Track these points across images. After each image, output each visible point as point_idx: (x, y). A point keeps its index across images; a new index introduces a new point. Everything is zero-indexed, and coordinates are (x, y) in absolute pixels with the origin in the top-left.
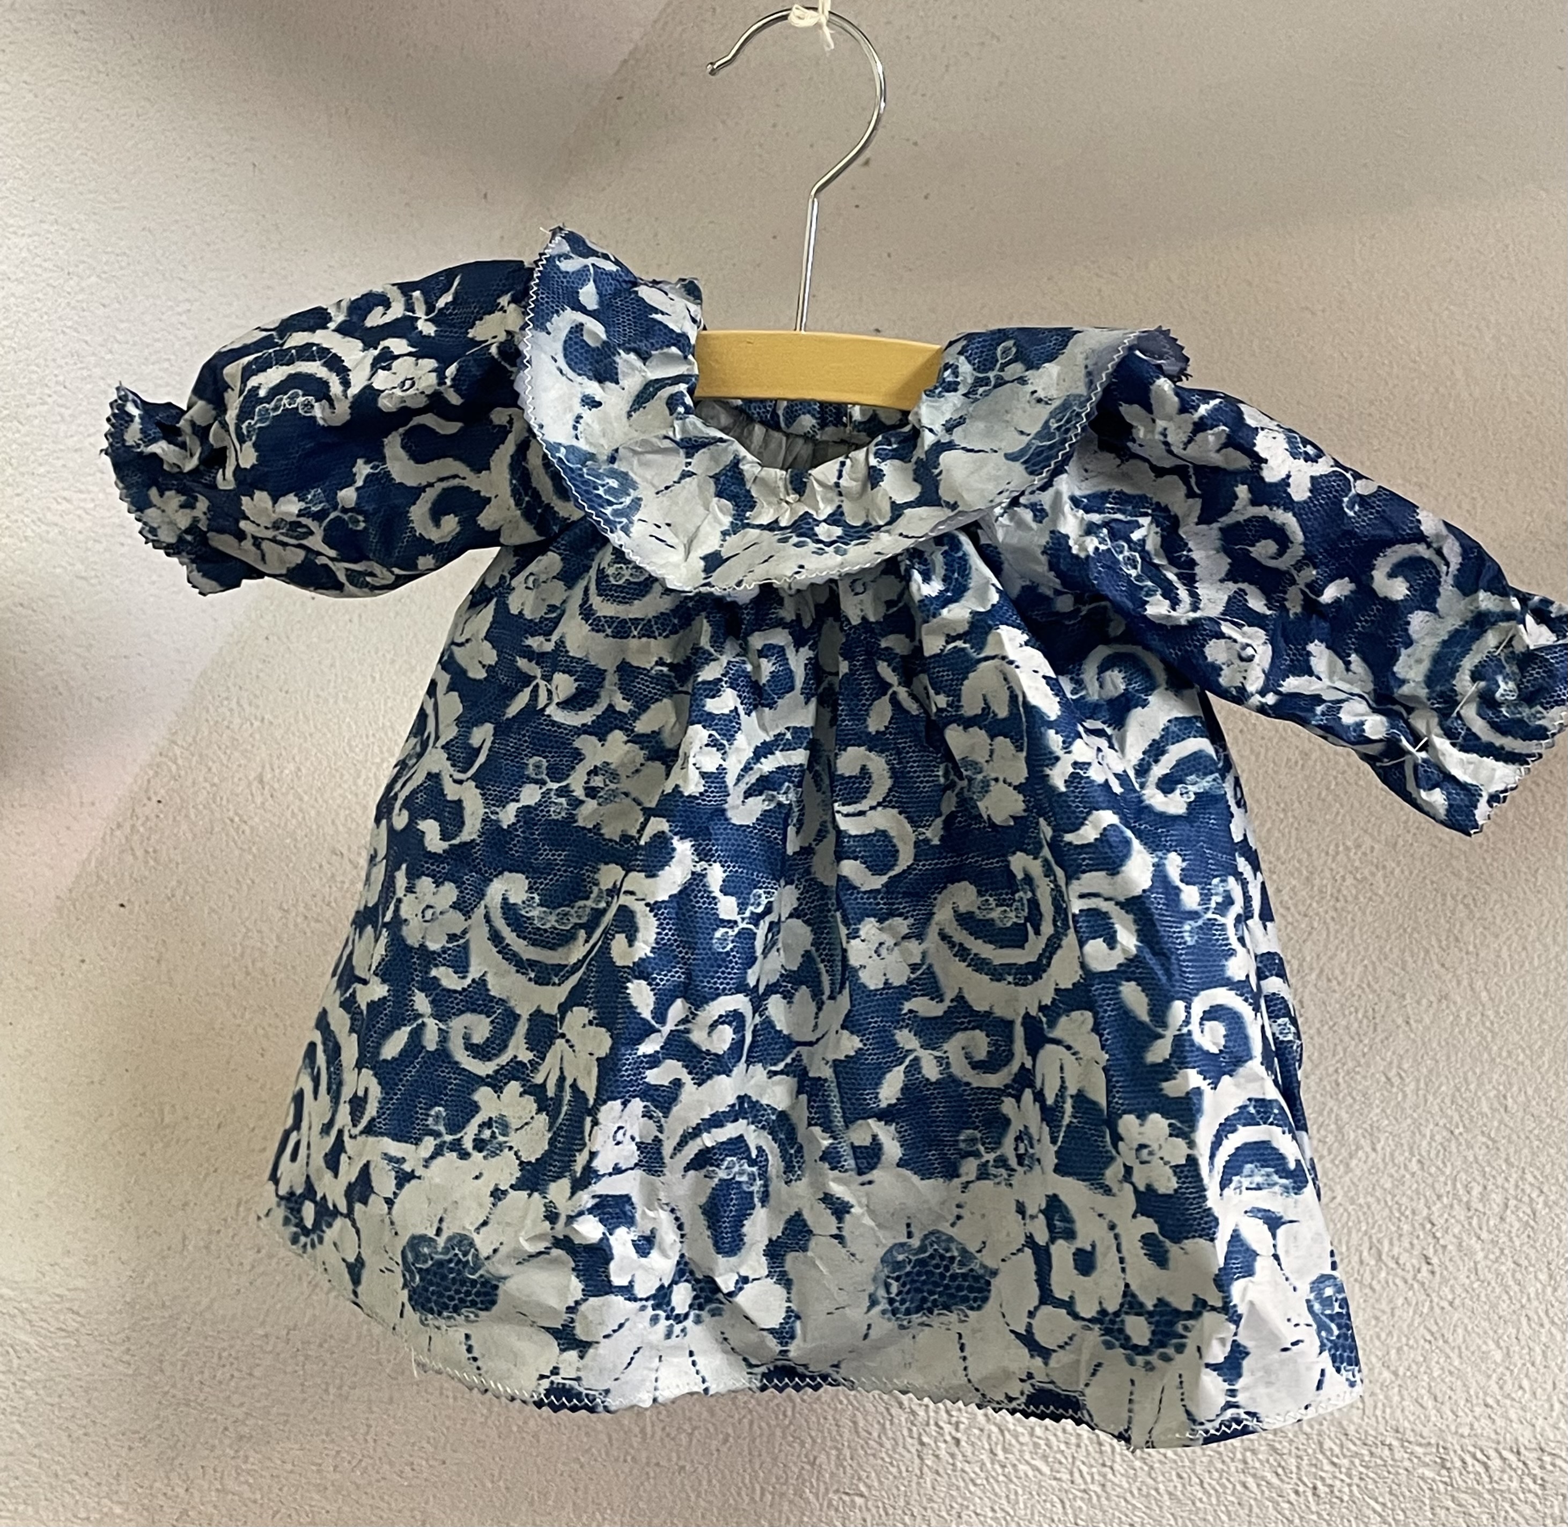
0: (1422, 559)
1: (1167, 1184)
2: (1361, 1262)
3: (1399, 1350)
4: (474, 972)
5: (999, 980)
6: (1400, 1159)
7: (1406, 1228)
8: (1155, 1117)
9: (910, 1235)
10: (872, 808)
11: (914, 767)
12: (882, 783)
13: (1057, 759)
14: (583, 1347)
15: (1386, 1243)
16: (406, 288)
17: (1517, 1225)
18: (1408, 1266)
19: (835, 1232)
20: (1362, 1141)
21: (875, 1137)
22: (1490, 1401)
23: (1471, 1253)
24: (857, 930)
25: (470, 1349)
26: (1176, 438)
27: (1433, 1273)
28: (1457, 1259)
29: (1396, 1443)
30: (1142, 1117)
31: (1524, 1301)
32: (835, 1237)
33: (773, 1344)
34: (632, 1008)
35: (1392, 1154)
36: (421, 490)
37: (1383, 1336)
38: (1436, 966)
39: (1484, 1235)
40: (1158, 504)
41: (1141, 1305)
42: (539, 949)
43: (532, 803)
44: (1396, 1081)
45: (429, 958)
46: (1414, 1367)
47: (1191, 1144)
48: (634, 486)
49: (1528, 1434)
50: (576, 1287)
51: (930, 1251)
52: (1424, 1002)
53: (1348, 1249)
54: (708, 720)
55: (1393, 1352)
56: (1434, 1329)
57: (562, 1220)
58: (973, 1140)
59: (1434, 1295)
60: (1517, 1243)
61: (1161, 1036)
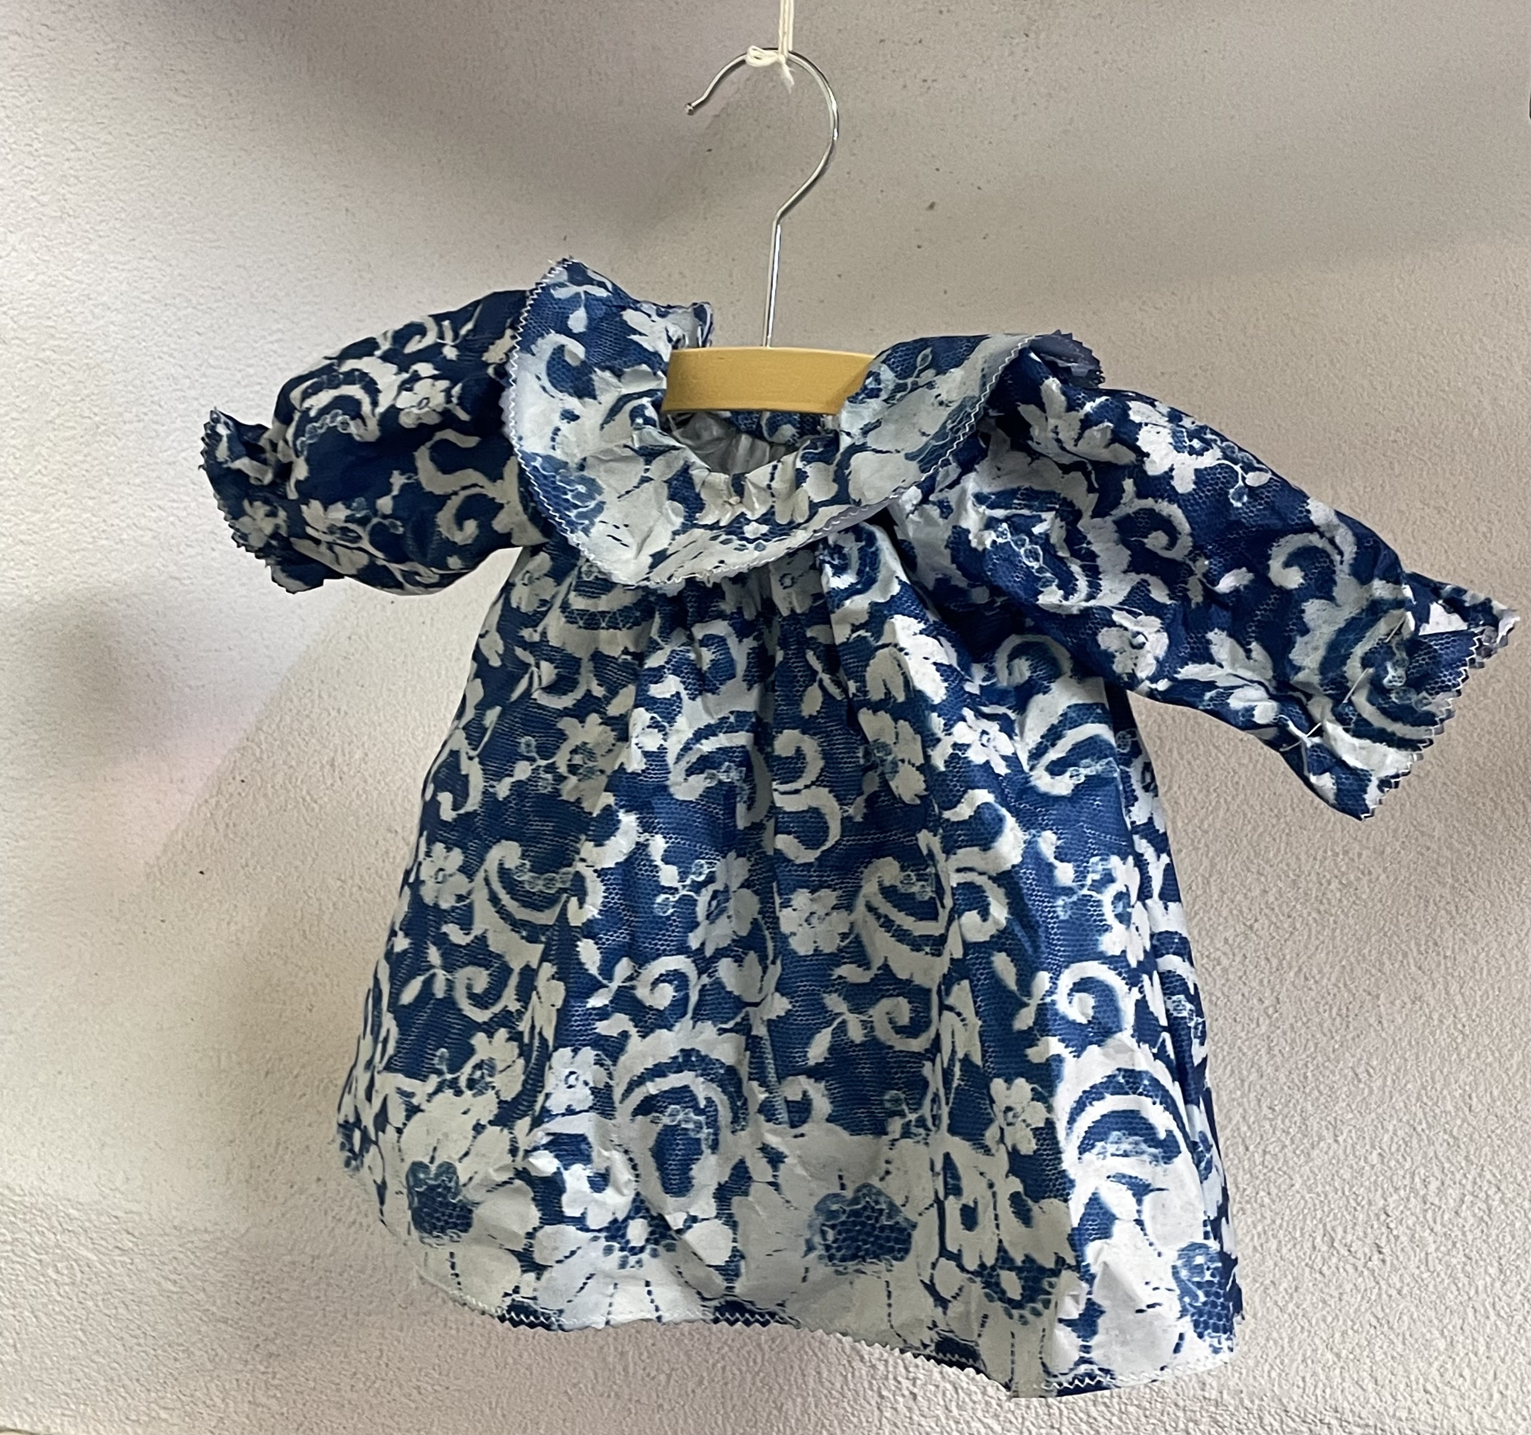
1: (1028, 1145)
2: (1314, 1248)
3: (1344, 1333)
4: (477, 931)
5: (918, 950)
6: (1360, 1152)
7: (1361, 1217)
8: (1021, 1082)
9: (843, 1187)
10: (807, 787)
11: (840, 749)
12: (815, 765)
13: (940, 741)
14: (539, 1269)
15: (1340, 1230)
17: (1471, 1220)
18: (1360, 1255)
19: (772, 1180)
20: (1325, 1133)
21: (805, 1093)
22: (1430, 1387)
23: (1422, 1244)
24: (789, 900)
25: (453, 1266)
26: (1067, 435)
27: (1384, 1261)
28: (1408, 1249)
29: (1334, 1422)
30: (1009, 1080)
31: (1472, 1293)
32: (771, 1184)
33: (720, 1281)
34: (581, 964)
35: (1353, 1147)
36: (448, 497)
37: (1329, 1319)
38: (1413, 968)
39: (1438, 1228)
40: (1064, 500)
41: (1012, 1260)
42: (528, 911)
43: (523, 777)
44: (1364, 1076)
45: (442, 916)
46: (1358, 1350)
47: (1050, 1109)
48: (599, 490)
49: (1465, 1420)
50: (534, 1216)
51: (862, 1203)
52: (1398, 1002)
53: (1302, 1235)
54: (651, 703)
55: (1337, 1335)
56: (1381, 1314)
57: (521, 1153)
58: (896, 1101)
59: (1382, 1283)
60: (1470, 1237)
61: (1026, 1005)
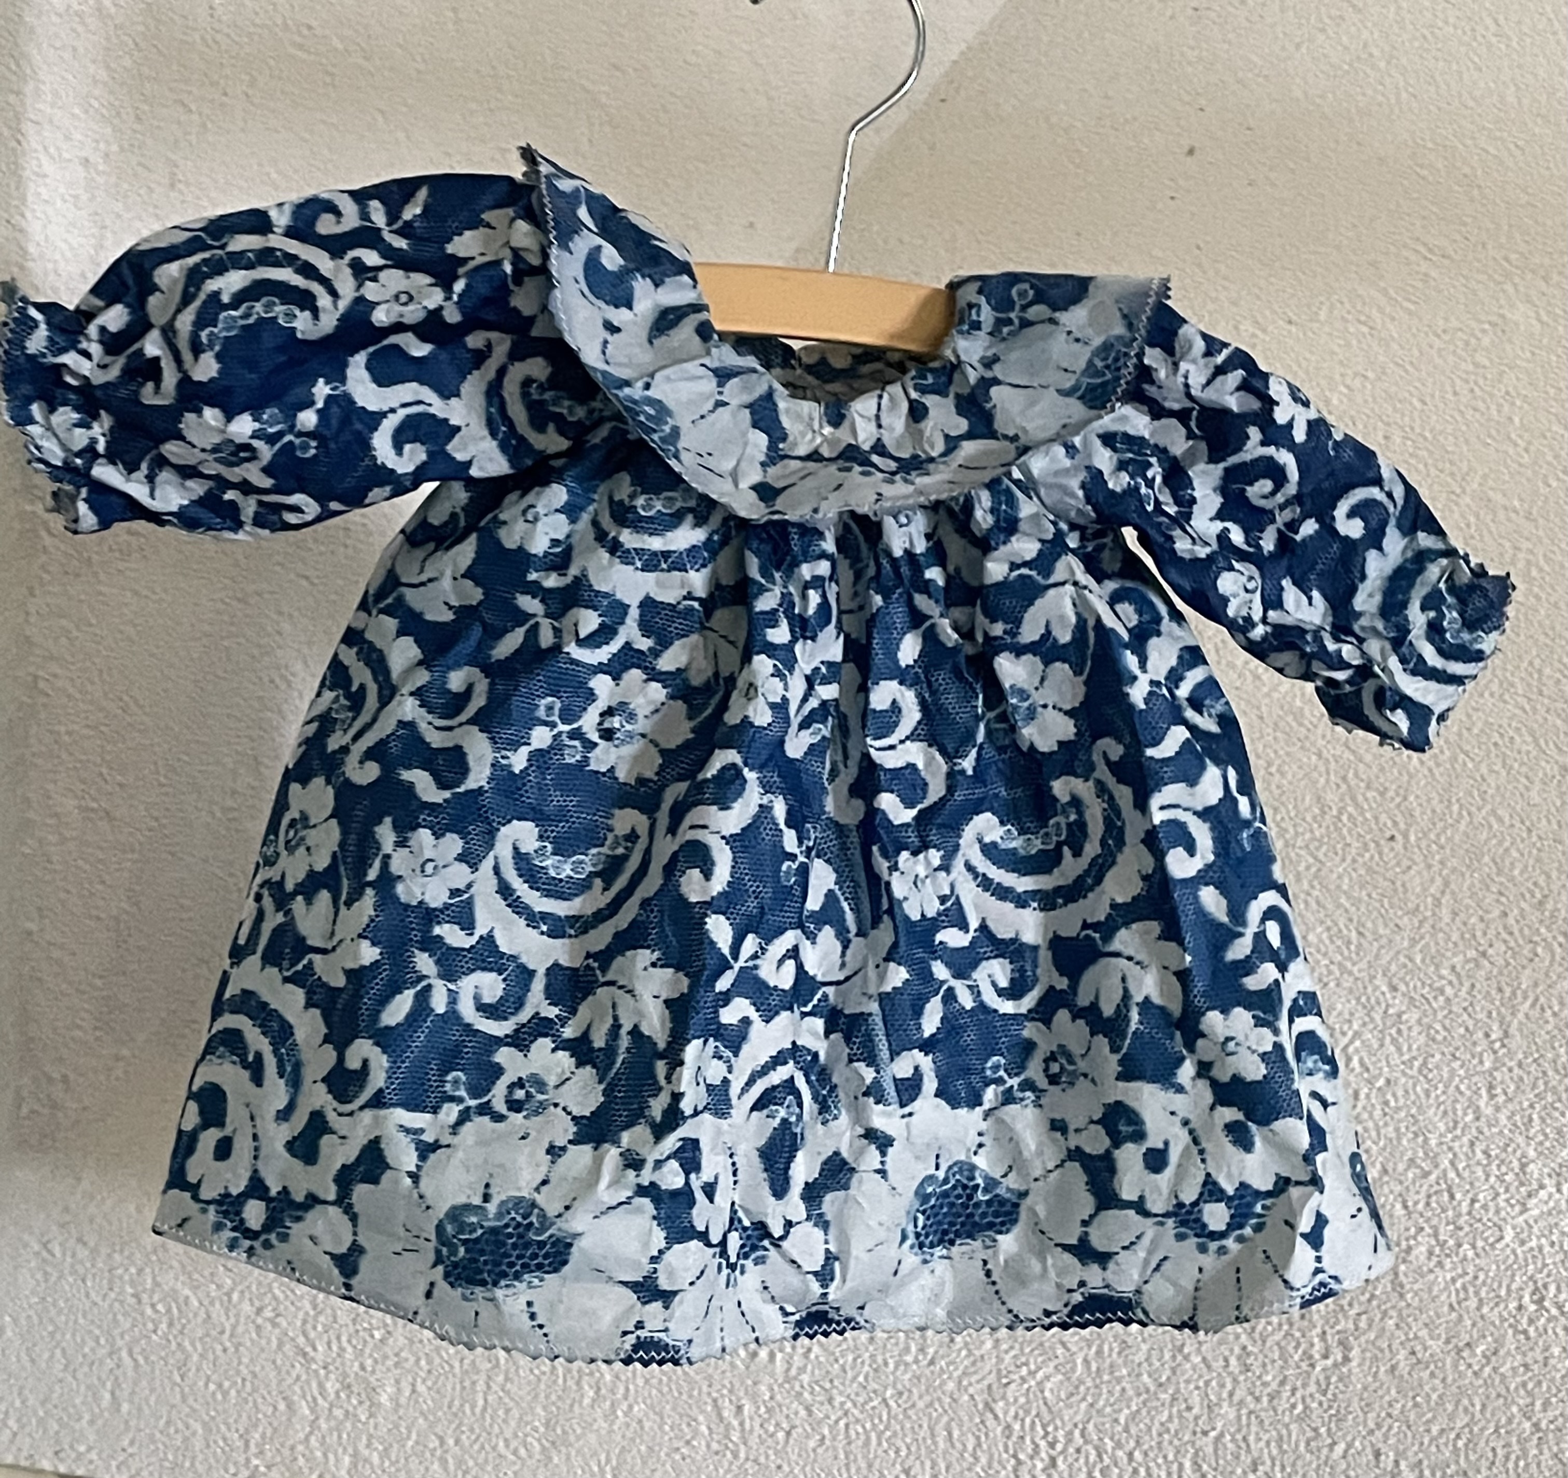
0: (1375, 501)
1: (1255, 1071)
4: (481, 930)
5: (1023, 907)
8: (1239, 1011)
9: (937, 1168)
10: (902, 742)
11: (950, 700)
12: (912, 715)
13: (1135, 678)
14: (667, 1297)
16: (360, 196)
21: (916, 1068)
24: (896, 863)
25: (533, 1316)
26: (1197, 380)
30: (1225, 1011)
32: (878, 1171)
33: (816, 1288)
34: (712, 943)
36: (383, 415)
40: (1156, 446)
41: (1222, 1191)
42: (552, 901)
43: (544, 746)
45: (430, 916)
47: (1276, 1032)
48: (669, 413)
50: (659, 1237)
51: (953, 1182)
54: (770, 649)
57: (649, 1165)
58: (996, 1068)
61: (1241, 935)
